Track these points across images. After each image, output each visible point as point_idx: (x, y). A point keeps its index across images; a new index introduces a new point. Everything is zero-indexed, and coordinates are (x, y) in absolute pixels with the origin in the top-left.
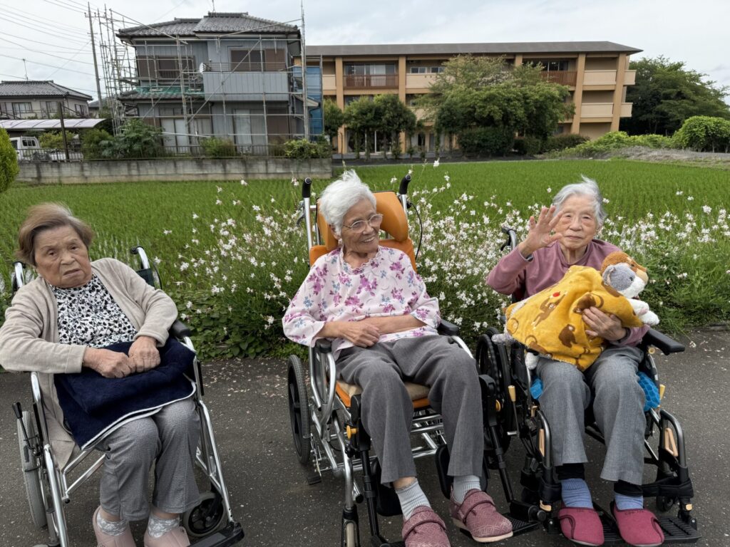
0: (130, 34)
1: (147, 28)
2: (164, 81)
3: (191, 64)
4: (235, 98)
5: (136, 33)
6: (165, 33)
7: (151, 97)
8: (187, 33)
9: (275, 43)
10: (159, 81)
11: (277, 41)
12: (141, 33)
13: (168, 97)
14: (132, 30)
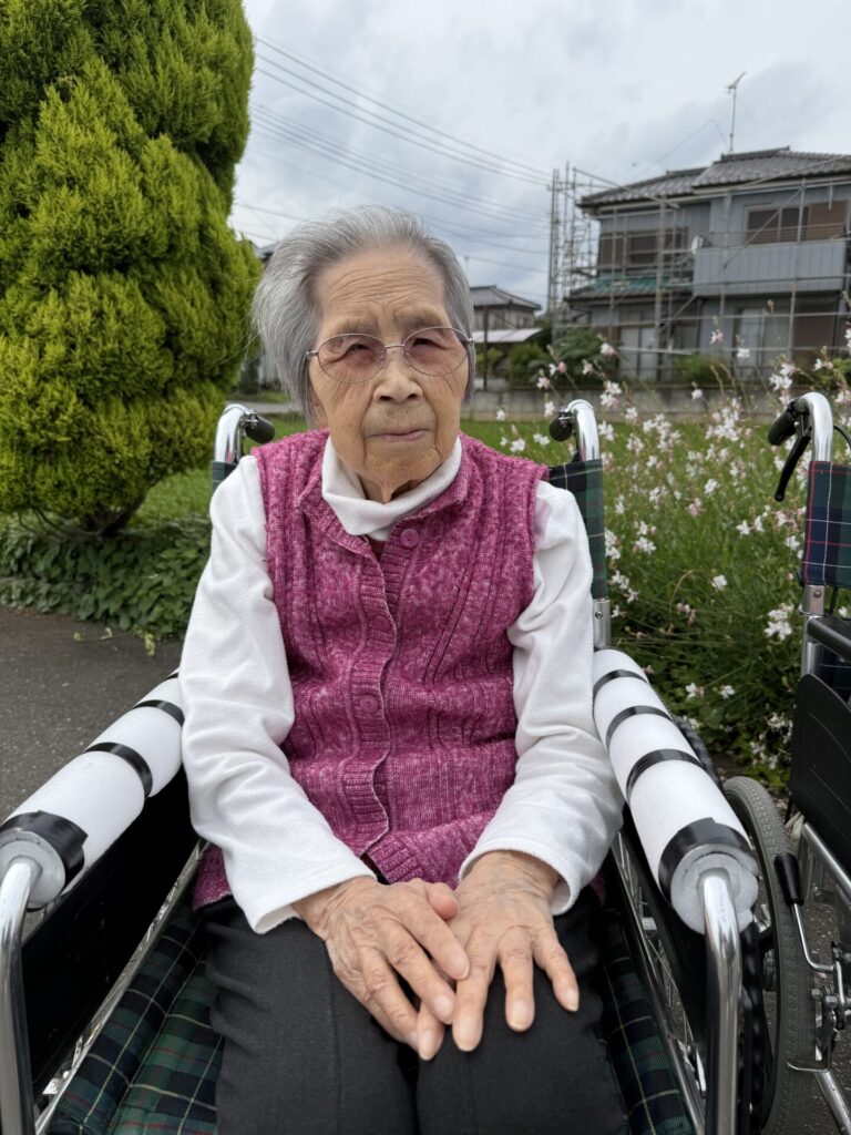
0: (596, 201)
3: (680, 239)
4: (743, 291)
5: (604, 199)
6: (646, 195)
7: (612, 295)
8: (680, 191)
9: (831, 192)
13: (636, 293)
14: (600, 195)
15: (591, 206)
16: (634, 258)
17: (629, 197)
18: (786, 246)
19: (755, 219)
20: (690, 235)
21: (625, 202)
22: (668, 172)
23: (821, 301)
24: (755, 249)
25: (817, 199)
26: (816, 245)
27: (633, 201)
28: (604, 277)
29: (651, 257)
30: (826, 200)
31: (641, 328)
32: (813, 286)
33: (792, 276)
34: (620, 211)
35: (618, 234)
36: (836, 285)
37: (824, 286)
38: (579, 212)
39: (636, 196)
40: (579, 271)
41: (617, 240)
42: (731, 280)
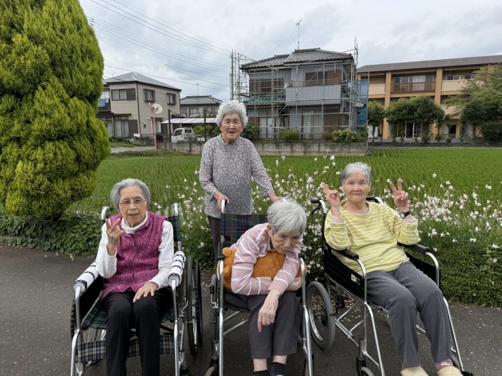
0: (247, 67)
1: (257, 63)
2: (264, 94)
3: (280, 83)
4: (304, 104)
5: (250, 66)
6: (267, 65)
7: (255, 105)
8: (280, 64)
9: (335, 66)
10: (261, 94)
11: (337, 65)
12: (253, 66)
13: (264, 104)
14: (249, 64)
15: (245, 68)
16: (263, 90)
17: (260, 65)
18: (319, 87)
19: (308, 76)
20: (284, 82)
21: (259, 67)
22: (275, 56)
23: (333, 108)
24: (308, 88)
25: (331, 69)
26: (331, 87)
27: (262, 67)
28: (252, 97)
29: (270, 90)
30: (333, 69)
31: (267, 118)
32: (330, 102)
33: (322, 99)
34: (257, 71)
35: (256, 80)
36: (338, 102)
37: (334, 102)
38: (241, 71)
39: (263, 66)
40: (242, 95)
41: (256, 83)
42: (300, 100)
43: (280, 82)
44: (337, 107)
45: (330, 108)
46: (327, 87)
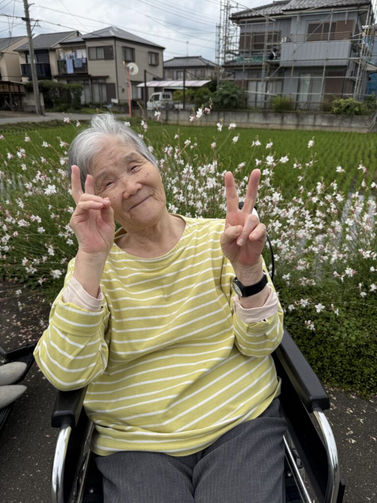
0: (238, 16)
1: (250, 11)
2: (256, 52)
4: (303, 64)
5: (242, 15)
8: (278, 12)
9: (347, 15)
10: (252, 52)
11: (349, 13)
13: (255, 64)
16: (256, 46)
17: (254, 14)
18: (323, 43)
19: (311, 28)
20: (282, 36)
21: (252, 17)
22: (274, 2)
23: (338, 70)
24: (309, 44)
25: (340, 19)
26: (337, 43)
27: (256, 17)
30: (344, 19)
31: (258, 81)
32: (334, 63)
34: (249, 22)
35: (247, 34)
36: (344, 63)
37: (339, 63)
40: (229, 52)
43: (276, 36)
44: (343, 70)
45: (333, 70)
46: (333, 43)
